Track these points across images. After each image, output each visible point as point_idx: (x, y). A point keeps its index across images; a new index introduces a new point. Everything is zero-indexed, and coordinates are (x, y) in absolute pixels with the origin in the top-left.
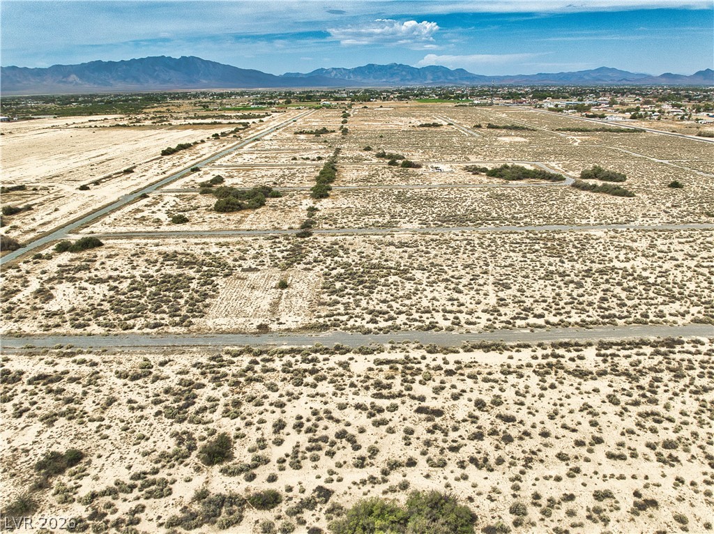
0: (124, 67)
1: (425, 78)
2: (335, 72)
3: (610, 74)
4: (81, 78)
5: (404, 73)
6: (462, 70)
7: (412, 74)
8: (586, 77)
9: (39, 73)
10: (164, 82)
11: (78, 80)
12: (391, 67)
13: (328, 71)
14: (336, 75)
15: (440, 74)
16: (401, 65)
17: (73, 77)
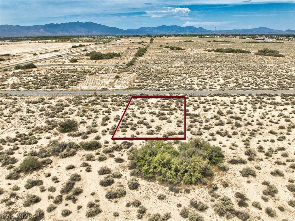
0: (62, 26)
1: (186, 31)
2: (148, 28)
3: (264, 30)
4: (45, 30)
5: (177, 29)
6: (201, 28)
7: (180, 29)
8: (254, 31)
9: (28, 28)
10: (79, 32)
11: (44, 31)
12: (172, 26)
13: (145, 28)
14: (149, 30)
15: (192, 30)
16: (176, 26)
17: (42, 30)
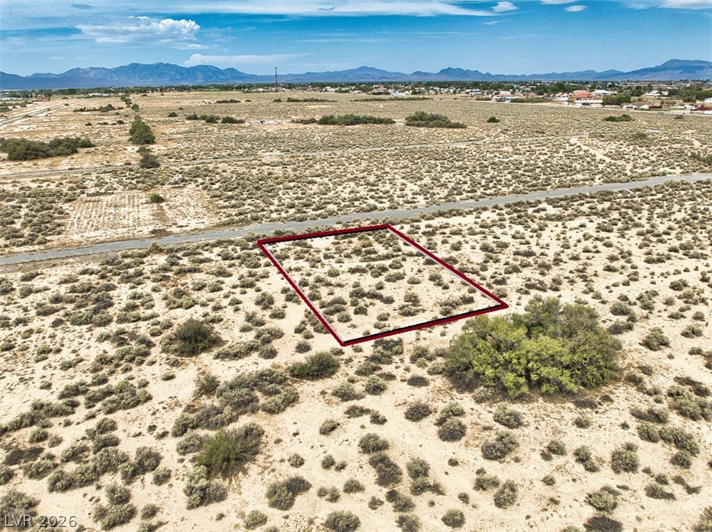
1: (196, 78)
2: (93, 72)
3: (370, 73)
5: (172, 73)
6: (232, 69)
7: (182, 74)
8: (350, 76)
12: (158, 66)
13: (85, 71)
14: (95, 75)
15: (210, 73)
16: (167, 64)
